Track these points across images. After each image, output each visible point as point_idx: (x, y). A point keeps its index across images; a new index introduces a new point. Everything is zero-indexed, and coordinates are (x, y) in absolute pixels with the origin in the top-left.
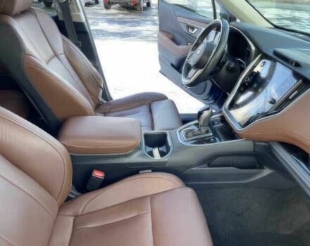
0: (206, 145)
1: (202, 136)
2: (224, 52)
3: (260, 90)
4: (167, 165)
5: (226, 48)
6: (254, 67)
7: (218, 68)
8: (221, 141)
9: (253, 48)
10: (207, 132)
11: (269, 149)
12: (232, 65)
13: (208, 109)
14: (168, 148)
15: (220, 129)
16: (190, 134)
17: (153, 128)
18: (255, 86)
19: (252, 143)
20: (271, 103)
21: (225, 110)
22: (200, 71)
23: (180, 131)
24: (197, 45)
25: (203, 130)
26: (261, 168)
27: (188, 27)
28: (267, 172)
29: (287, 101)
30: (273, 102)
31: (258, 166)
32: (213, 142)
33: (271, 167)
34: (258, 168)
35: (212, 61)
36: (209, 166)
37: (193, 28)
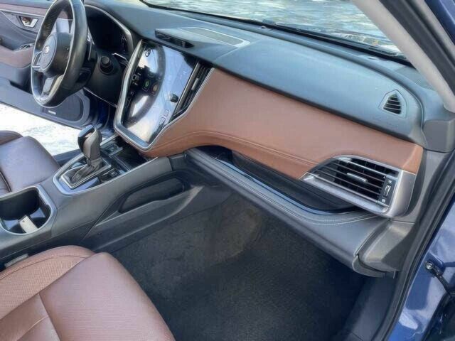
0: (107, 183)
1: (97, 173)
2: (87, 44)
3: (155, 88)
4: (53, 236)
5: (90, 39)
6: (138, 59)
7: (87, 69)
8: (126, 171)
9: (128, 33)
10: (103, 165)
11: (189, 161)
12: (107, 60)
13: (91, 131)
14: (47, 210)
15: (120, 155)
16: (78, 176)
17: (8, 189)
18: (147, 84)
19: (168, 159)
20: (172, 100)
21: (119, 127)
22: (60, 79)
23: (58, 178)
24: (42, 40)
25: (96, 164)
26: (188, 188)
27: (20, 18)
28: (195, 191)
29: (190, 93)
30: (175, 99)
31: (183, 187)
32: (115, 176)
33: (198, 183)
34: (184, 191)
35: (73, 59)
36: (121, 211)
37: (29, 19)
